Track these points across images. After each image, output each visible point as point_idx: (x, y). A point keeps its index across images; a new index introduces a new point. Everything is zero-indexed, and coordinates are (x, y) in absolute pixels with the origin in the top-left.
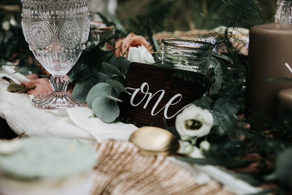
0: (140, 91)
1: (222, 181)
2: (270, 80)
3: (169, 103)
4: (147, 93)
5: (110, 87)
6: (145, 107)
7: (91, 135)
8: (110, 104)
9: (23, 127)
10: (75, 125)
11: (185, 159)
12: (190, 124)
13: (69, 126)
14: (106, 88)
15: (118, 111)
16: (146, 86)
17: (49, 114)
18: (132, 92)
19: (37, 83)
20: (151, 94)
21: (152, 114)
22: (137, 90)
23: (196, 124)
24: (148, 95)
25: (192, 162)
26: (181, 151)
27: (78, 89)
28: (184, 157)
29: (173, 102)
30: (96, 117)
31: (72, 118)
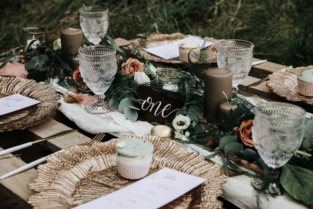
0: (147, 101)
1: (199, 151)
2: (216, 100)
3: (164, 109)
4: (151, 103)
5: (130, 100)
6: (150, 111)
7: (130, 131)
8: (133, 111)
9: (87, 126)
10: (118, 124)
11: (180, 141)
12: (179, 123)
13: (117, 125)
14: (128, 101)
15: (137, 114)
16: (150, 99)
17: (99, 117)
18: (142, 102)
19: (83, 97)
20: (153, 104)
21: (155, 115)
22: (145, 101)
23: (182, 123)
24: (152, 104)
25: (184, 142)
26: (176, 137)
27: (111, 102)
28: (179, 140)
29: (166, 108)
30: (127, 119)
31: (116, 121)
